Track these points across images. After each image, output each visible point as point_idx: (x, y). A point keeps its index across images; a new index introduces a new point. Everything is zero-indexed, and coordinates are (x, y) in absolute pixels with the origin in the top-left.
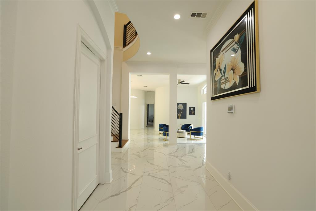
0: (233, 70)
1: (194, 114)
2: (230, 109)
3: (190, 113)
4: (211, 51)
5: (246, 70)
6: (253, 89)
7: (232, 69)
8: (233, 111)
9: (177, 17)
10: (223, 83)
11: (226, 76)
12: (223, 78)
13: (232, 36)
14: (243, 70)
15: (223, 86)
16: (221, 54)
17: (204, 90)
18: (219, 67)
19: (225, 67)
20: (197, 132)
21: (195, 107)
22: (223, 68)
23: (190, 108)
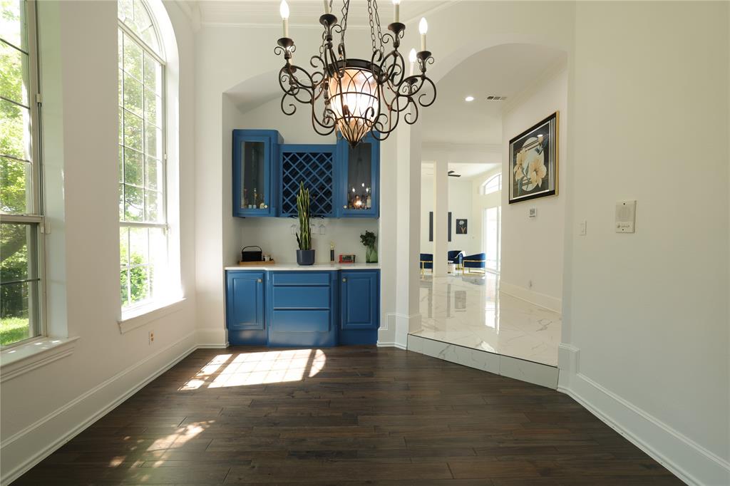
0: (537, 172)
1: (466, 232)
2: (532, 211)
3: (459, 232)
4: (511, 142)
5: (547, 174)
6: (552, 193)
7: (535, 170)
8: (535, 214)
9: (470, 99)
10: (525, 184)
11: (529, 177)
12: (525, 178)
13: (535, 135)
14: (545, 174)
15: (524, 188)
16: (524, 150)
17: (485, 187)
18: (521, 164)
19: (528, 167)
20: (475, 261)
21: (466, 220)
22: (525, 167)
23: (458, 221)
